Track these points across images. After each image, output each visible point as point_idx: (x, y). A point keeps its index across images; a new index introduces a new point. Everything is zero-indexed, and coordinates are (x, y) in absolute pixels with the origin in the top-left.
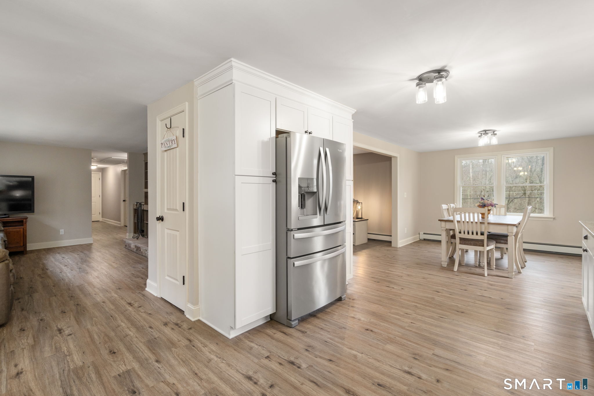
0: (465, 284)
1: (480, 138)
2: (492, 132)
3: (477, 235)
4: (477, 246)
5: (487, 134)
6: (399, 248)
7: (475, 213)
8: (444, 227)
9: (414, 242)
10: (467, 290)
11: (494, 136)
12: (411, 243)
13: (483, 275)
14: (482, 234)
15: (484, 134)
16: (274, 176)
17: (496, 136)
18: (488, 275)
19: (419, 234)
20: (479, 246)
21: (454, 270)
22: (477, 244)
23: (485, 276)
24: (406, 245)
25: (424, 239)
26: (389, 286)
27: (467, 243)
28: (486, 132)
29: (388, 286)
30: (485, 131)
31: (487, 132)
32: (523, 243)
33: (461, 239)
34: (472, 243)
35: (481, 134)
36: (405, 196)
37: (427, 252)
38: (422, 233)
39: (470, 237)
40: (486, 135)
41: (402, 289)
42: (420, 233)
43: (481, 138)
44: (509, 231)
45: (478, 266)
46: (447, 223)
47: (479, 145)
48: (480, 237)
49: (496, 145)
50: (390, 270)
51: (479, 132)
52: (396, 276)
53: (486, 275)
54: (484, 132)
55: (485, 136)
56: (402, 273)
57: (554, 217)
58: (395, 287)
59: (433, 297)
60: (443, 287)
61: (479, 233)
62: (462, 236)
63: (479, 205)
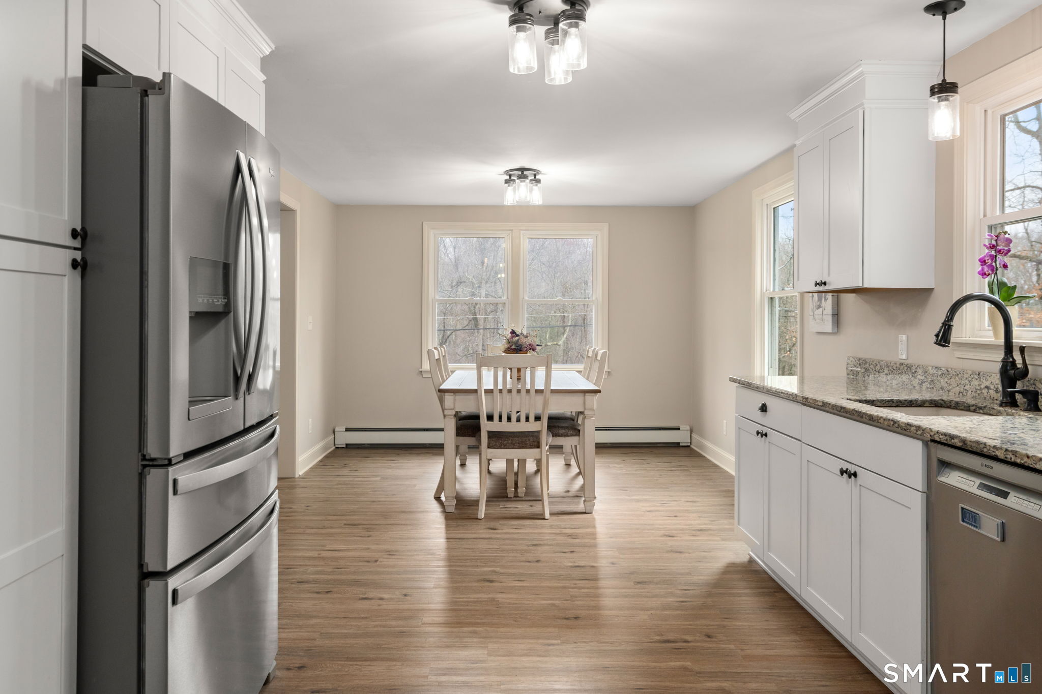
0: (526, 548)
1: (507, 185)
2: (532, 174)
3: (526, 421)
4: (527, 448)
5: (526, 177)
6: (300, 477)
7: (499, 368)
8: (452, 407)
9: (326, 457)
10: (541, 559)
11: (537, 185)
12: (321, 461)
13: (542, 517)
14: (538, 418)
15: (519, 177)
16: (77, 243)
17: (539, 184)
18: (551, 514)
19: (334, 432)
20: (531, 447)
21: (479, 517)
22: (526, 444)
23: (544, 519)
24: (311, 468)
25: (347, 445)
26: (366, 596)
27: (505, 442)
28: (522, 172)
29: (361, 596)
30: (522, 170)
31: (525, 173)
32: (596, 430)
33: (491, 435)
34: (515, 442)
35: (510, 176)
36: (310, 327)
37: (378, 479)
38: (340, 429)
39: (514, 427)
40: (524, 181)
41: (405, 595)
42: (336, 430)
43: (509, 186)
44: (587, 407)
45: (514, 497)
46: (459, 397)
47: (506, 203)
48: (532, 426)
49: (539, 206)
50: (328, 547)
51: (507, 172)
52: (360, 561)
53: (547, 515)
54: (520, 173)
55: (521, 182)
56: (368, 549)
57: (609, 370)
58: (385, 596)
59: (490, 596)
60: (490, 566)
61: (532, 418)
62: (495, 426)
63: (508, 348)
